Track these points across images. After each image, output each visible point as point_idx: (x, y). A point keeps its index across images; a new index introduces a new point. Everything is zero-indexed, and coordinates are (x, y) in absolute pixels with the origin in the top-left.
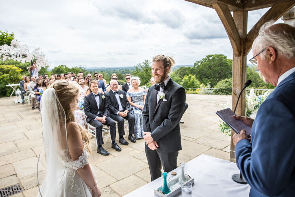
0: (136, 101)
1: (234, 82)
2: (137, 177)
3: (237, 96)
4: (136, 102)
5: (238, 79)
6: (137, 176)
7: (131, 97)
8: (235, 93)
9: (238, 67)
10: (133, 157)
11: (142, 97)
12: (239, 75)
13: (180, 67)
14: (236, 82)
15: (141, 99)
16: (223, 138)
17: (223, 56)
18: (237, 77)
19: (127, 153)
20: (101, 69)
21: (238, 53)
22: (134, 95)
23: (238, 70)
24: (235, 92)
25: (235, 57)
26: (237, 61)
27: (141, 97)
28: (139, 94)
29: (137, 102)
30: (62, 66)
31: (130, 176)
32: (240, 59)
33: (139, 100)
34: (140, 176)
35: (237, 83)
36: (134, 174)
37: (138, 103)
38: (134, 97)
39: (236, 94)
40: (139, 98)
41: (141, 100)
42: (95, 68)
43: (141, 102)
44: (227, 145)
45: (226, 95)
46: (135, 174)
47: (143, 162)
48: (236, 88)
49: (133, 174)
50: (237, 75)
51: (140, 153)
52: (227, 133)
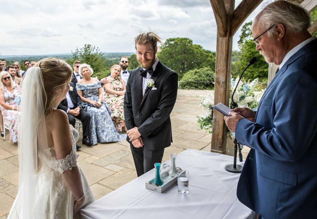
0: (89, 95)
1: (218, 68)
2: (101, 186)
3: (221, 84)
4: (89, 96)
5: (222, 64)
6: (101, 184)
7: (83, 91)
8: (218, 82)
9: (223, 50)
10: (92, 164)
11: (97, 89)
12: (224, 60)
13: (132, 55)
14: (220, 68)
15: (95, 93)
16: (198, 139)
17: (188, 40)
18: (221, 62)
19: (83, 160)
20: (21, 57)
21: (222, 33)
22: (86, 87)
23: (223, 53)
24: (219, 80)
25: (220, 37)
26: (222, 42)
27: (95, 90)
28: (92, 86)
29: (91, 96)
31: (93, 185)
32: (225, 40)
33: (93, 95)
34: (104, 184)
35: (221, 69)
36: (97, 183)
37: (92, 98)
38: (87, 90)
39: (219, 82)
40: (93, 91)
41: (95, 94)
42: (13, 57)
43: (95, 96)
44: (204, 147)
45: (196, 89)
46: (98, 182)
47: (105, 168)
48: (220, 75)
49: (96, 183)
50: (221, 60)
51: (99, 159)
52: (207, 130)
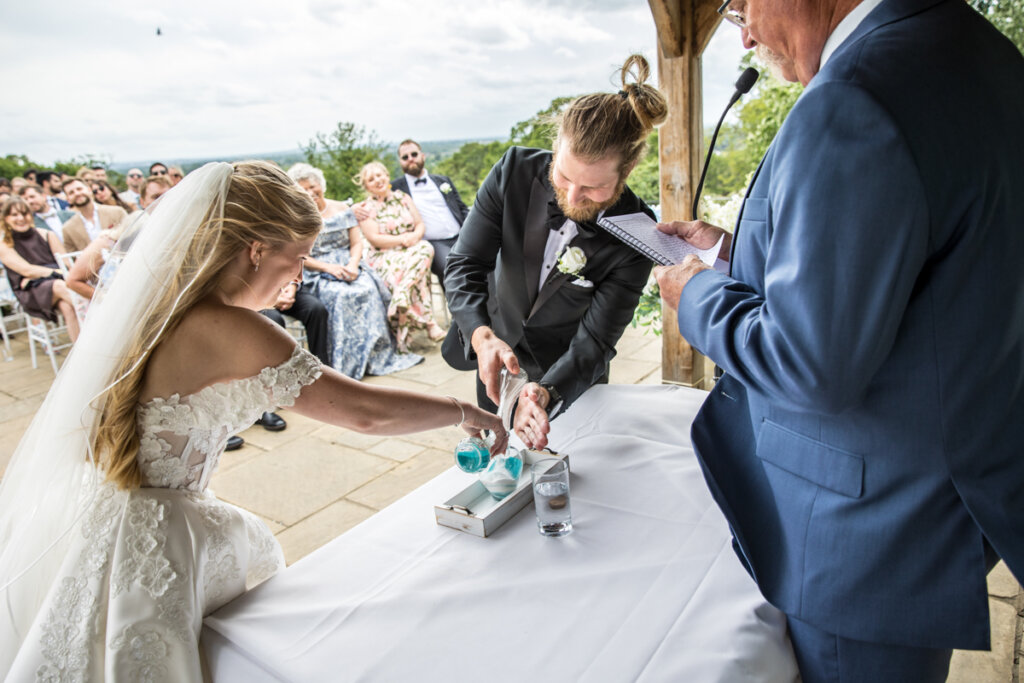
0: (323, 250)
1: (665, 148)
2: (355, 507)
3: (676, 194)
4: (323, 254)
5: (676, 135)
6: (353, 502)
8: (668, 186)
9: (677, 94)
10: (333, 443)
11: (345, 233)
12: (681, 123)
14: (671, 147)
15: (339, 242)
16: (632, 353)
18: (675, 129)
19: (308, 433)
21: (673, 45)
23: (677, 103)
24: (670, 180)
25: (666, 57)
26: (672, 72)
27: (340, 236)
28: (330, 225)
29: (328, 253)
30: (11, 158)
31: (330, 505)
32: (681, 63)
33: (333, 248)
34: (364, 500)
35: (674, 149)
36: (344, 499)
37: (333, 256)
39: (671, 187)
40: (334, 238)
41: (340, 246)
43: (340, 252)
44: (645, 373)
46: (347, 497)
47: (371, 454)
48: (673, 165)
49: (340, 499)
50: (674, 122)
52: (647, 328)
